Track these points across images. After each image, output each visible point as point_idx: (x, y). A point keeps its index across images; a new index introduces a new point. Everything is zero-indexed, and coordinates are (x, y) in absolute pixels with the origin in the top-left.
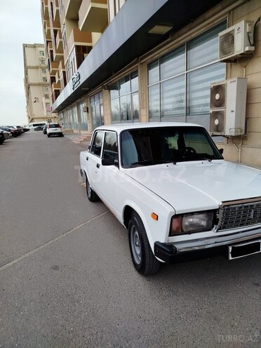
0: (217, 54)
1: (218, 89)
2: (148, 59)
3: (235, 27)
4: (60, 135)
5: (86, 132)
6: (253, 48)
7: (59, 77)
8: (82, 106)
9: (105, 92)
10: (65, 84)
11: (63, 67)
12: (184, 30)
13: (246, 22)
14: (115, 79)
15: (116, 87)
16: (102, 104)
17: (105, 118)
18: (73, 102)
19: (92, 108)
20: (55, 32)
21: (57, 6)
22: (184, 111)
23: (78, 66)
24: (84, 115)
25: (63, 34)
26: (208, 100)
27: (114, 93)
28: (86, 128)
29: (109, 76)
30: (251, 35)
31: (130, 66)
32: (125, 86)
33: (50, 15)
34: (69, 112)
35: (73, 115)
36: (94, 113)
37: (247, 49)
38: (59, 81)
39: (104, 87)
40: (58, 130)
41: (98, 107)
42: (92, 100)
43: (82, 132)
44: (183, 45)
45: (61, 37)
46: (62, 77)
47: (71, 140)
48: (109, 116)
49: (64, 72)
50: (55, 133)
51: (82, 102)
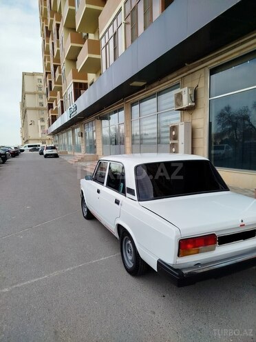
0: (174, 104)
1: (174, 128)
2: (131, 100)
3: (183, 90)
4: (56, 156)
5: (80, 154)
6: (194, 104)
7: (57, 105)
8: (77, 131)
9: (98, 121)
10: (63, 112)
11: (61, 97)
12: (155, 84)
13: (189, 88)
14: (105, 112)
15: (106, 118)
16: (95, 131)
17: (97, 142)
18: (69, 127)
19: (86, 133)
20: (55, 67)
21: (58, 46)
22: (156, 141)
23: (76, 99)
24: (78, 139)
25: (62, 71)
26: (168, 134)
27: (105, 122)
28: (79, 150)
29: (100, 109)
30: (193, 96)
31: (118, 104)
32: (114, 117)
33: (51, 52)
34: (64, 135)
35: (68, 139)
36: (87, 137)
37: (190, 104)
38: (57, 109)
39: (96, 118)
40: (54, 152)
41: (91, 133)
42: (86, 126)
43: (76, 154)
44: (154, 94)
45: (60, 72)
46: (59, 105)
47: (66, 161)
48: (101, 141)
49: (62, 102)
50: (51, 154)
51: (77, 128)
